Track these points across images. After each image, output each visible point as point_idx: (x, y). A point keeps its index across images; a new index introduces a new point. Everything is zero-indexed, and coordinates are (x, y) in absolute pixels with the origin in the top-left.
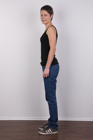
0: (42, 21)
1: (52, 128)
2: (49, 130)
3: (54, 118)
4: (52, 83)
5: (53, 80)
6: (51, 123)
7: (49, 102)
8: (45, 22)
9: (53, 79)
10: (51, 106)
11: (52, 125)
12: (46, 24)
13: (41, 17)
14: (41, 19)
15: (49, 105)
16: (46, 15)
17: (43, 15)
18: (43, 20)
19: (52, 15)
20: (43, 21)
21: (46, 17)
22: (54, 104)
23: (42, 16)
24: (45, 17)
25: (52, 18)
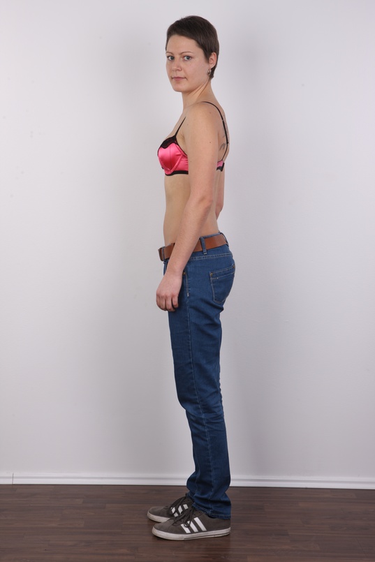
0: (172, 78)
1: (209, 512)
2: (195, 524)
3: (212, 474)
4: (203, 332)
5: (208, 322)
6: (203, 493)
7: (191, 408)
8: (185, 85)
9: (207, 317)
10: (200, 427)
11: (206, 501)
12: (186, 93)
13: (167, 64)
14: (170, 71)
15: (193, 422)
16: (189, 57)
17: (177, 57)
18: (175, 75)
19: (213, 56)
20: (175, 80)
21: (189, 62)
22: (212, 415)
23: (173, 58)
24: (182, 65)
25: (213, 69)
